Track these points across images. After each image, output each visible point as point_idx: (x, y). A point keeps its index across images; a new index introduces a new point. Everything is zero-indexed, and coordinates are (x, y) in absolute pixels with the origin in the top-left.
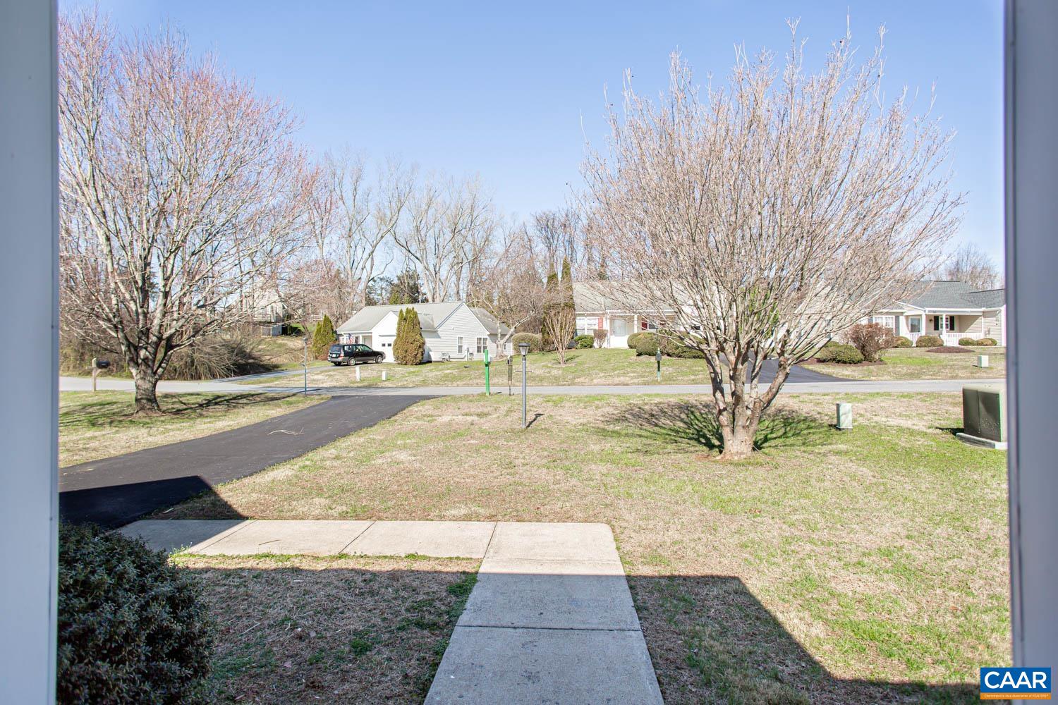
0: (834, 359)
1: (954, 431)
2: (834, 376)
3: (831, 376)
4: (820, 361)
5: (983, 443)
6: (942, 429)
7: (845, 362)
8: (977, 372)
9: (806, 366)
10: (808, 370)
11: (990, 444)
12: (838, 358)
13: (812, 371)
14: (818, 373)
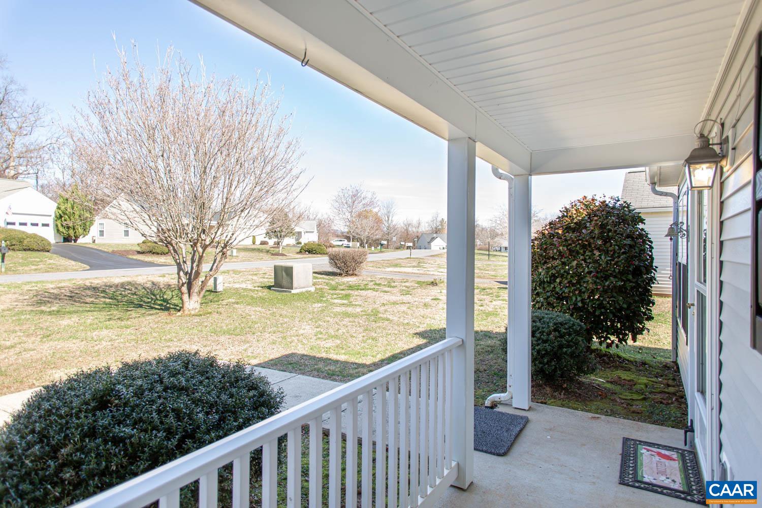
0: (150, 252)
1: (269, 287)
2: (155, 262)
3: (153, 263)
4: (139, 253)
5: (286, 291)
6: (262, 287)
7: (158, 254)
8: (232, 259)
9: (130, 257)
10: (132, 259)
11: (289, 291)
12: (154, 251)
13: (136, 260)
14: (142, 261)
